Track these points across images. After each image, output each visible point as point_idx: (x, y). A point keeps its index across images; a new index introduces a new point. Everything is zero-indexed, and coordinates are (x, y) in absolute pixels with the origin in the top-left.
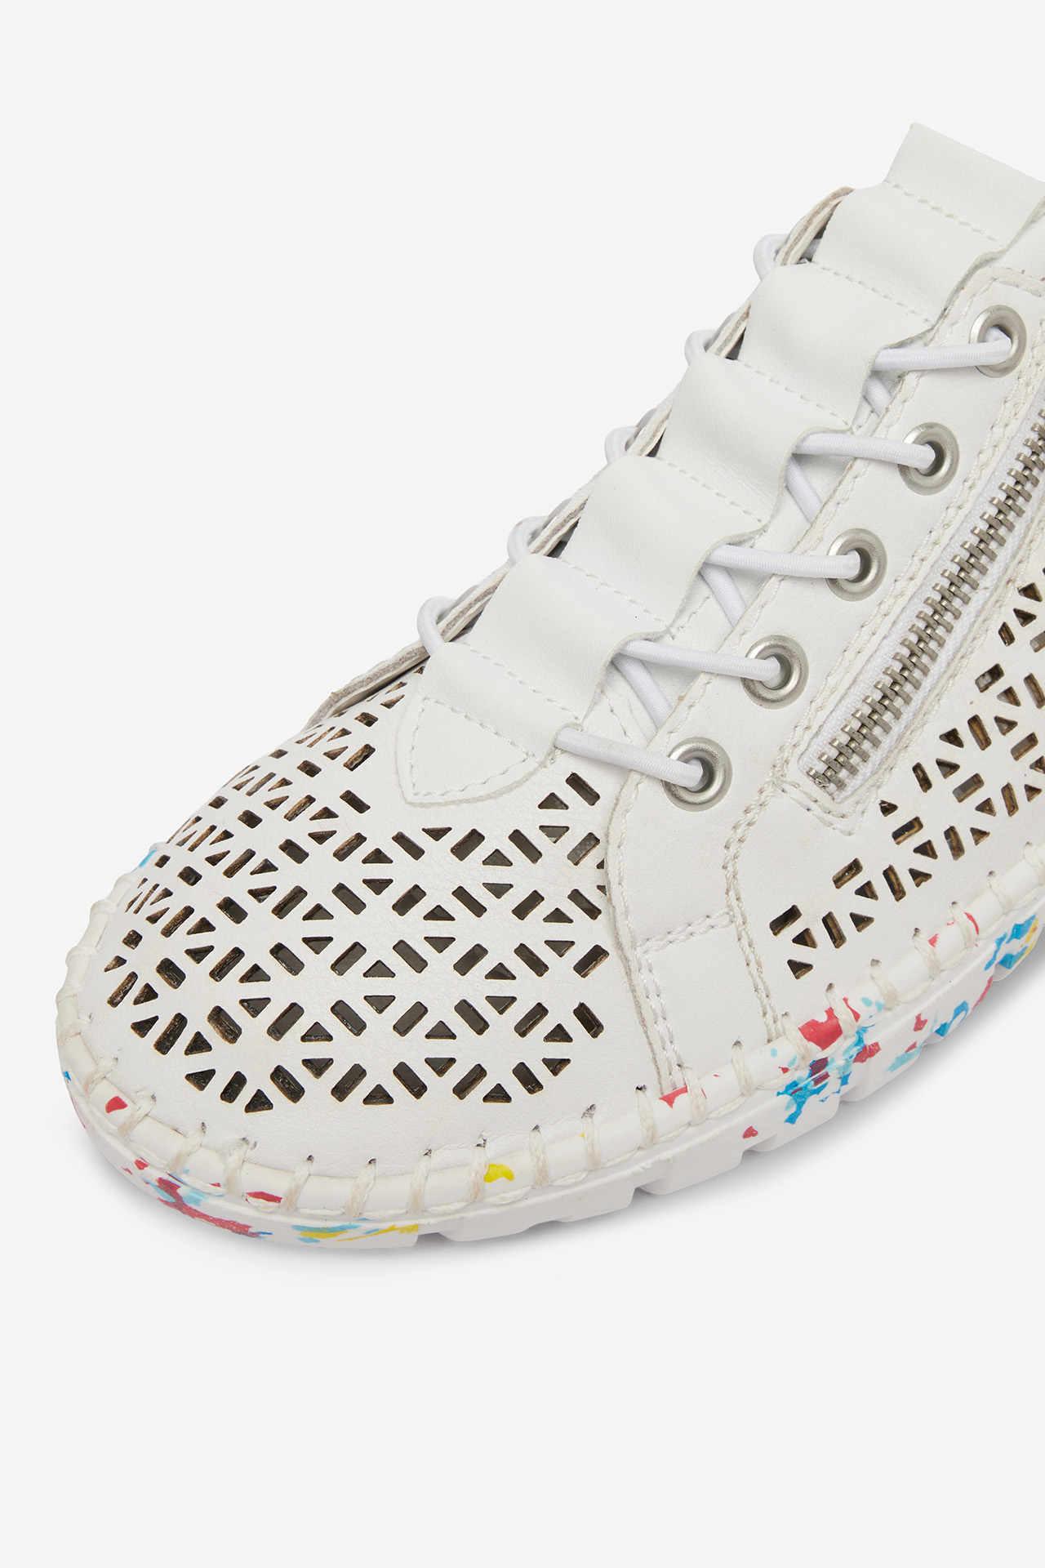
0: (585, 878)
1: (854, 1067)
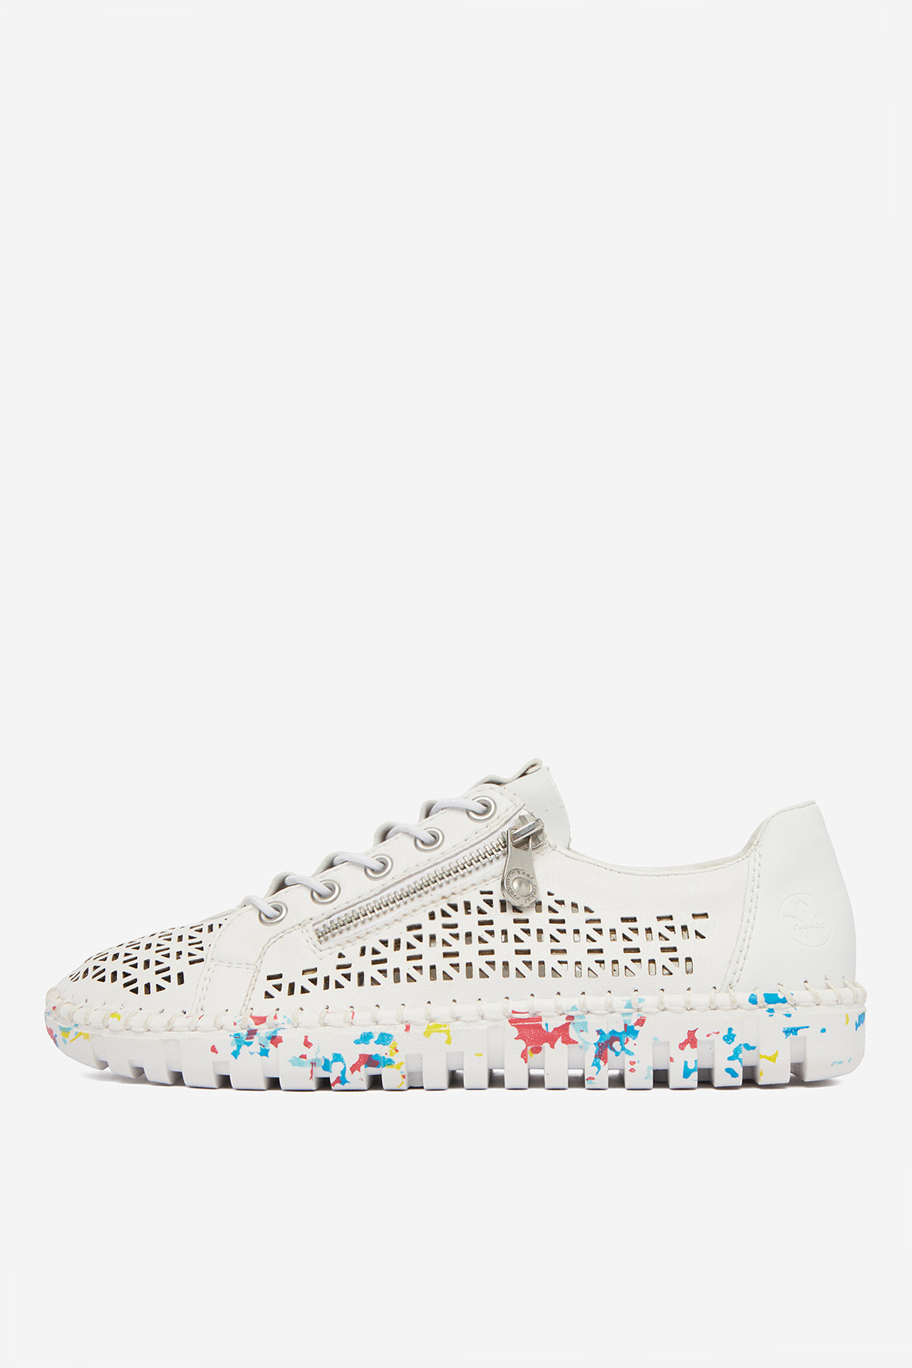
1: (271, 1047)
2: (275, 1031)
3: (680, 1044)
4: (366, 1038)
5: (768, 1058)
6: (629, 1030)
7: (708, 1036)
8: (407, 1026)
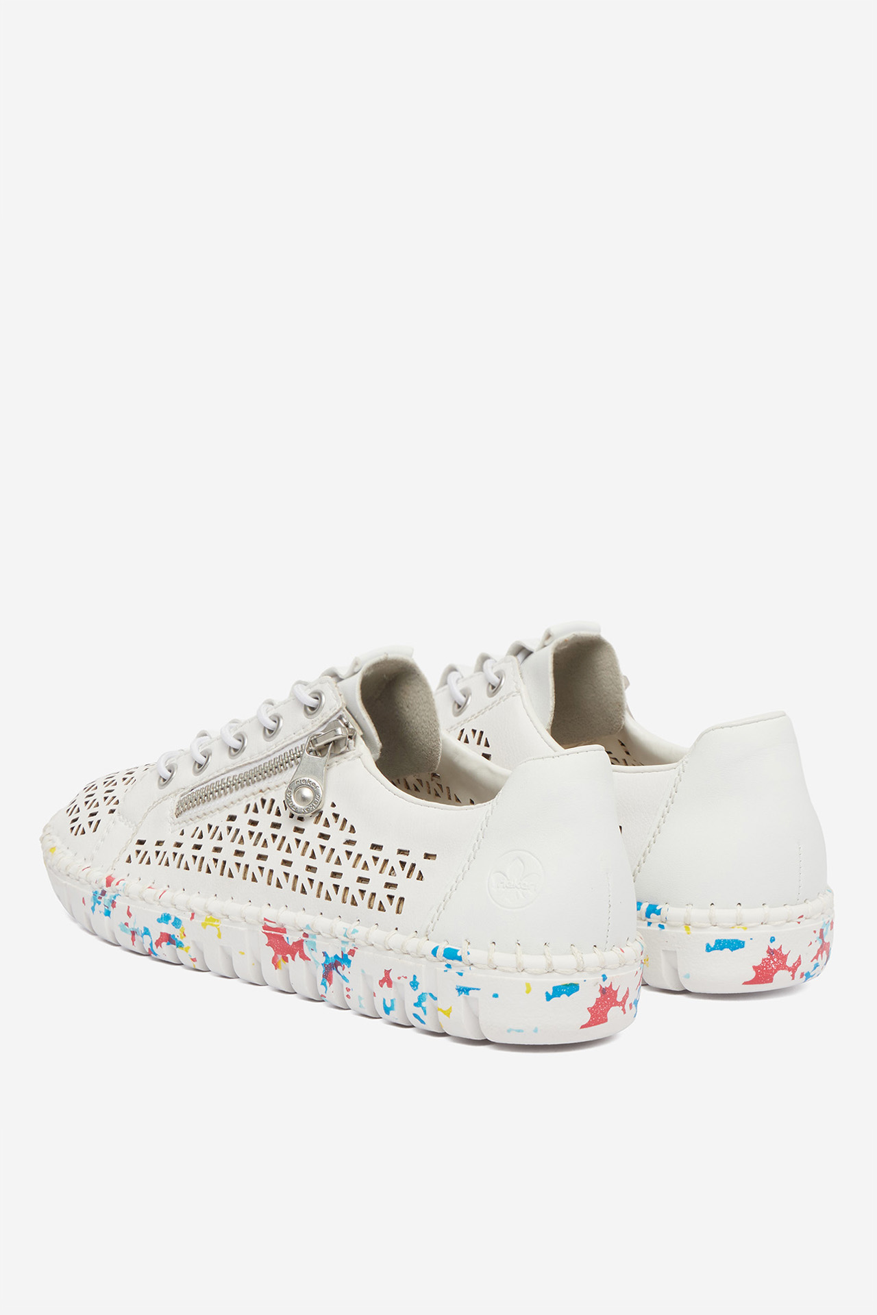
1: (111, 909)
2: (115, 897)
3: (380, 981)
4: (165, 918)
5: (443, 1011)
6: (346, 958)
7: (399, 978)
8: (193, 914)
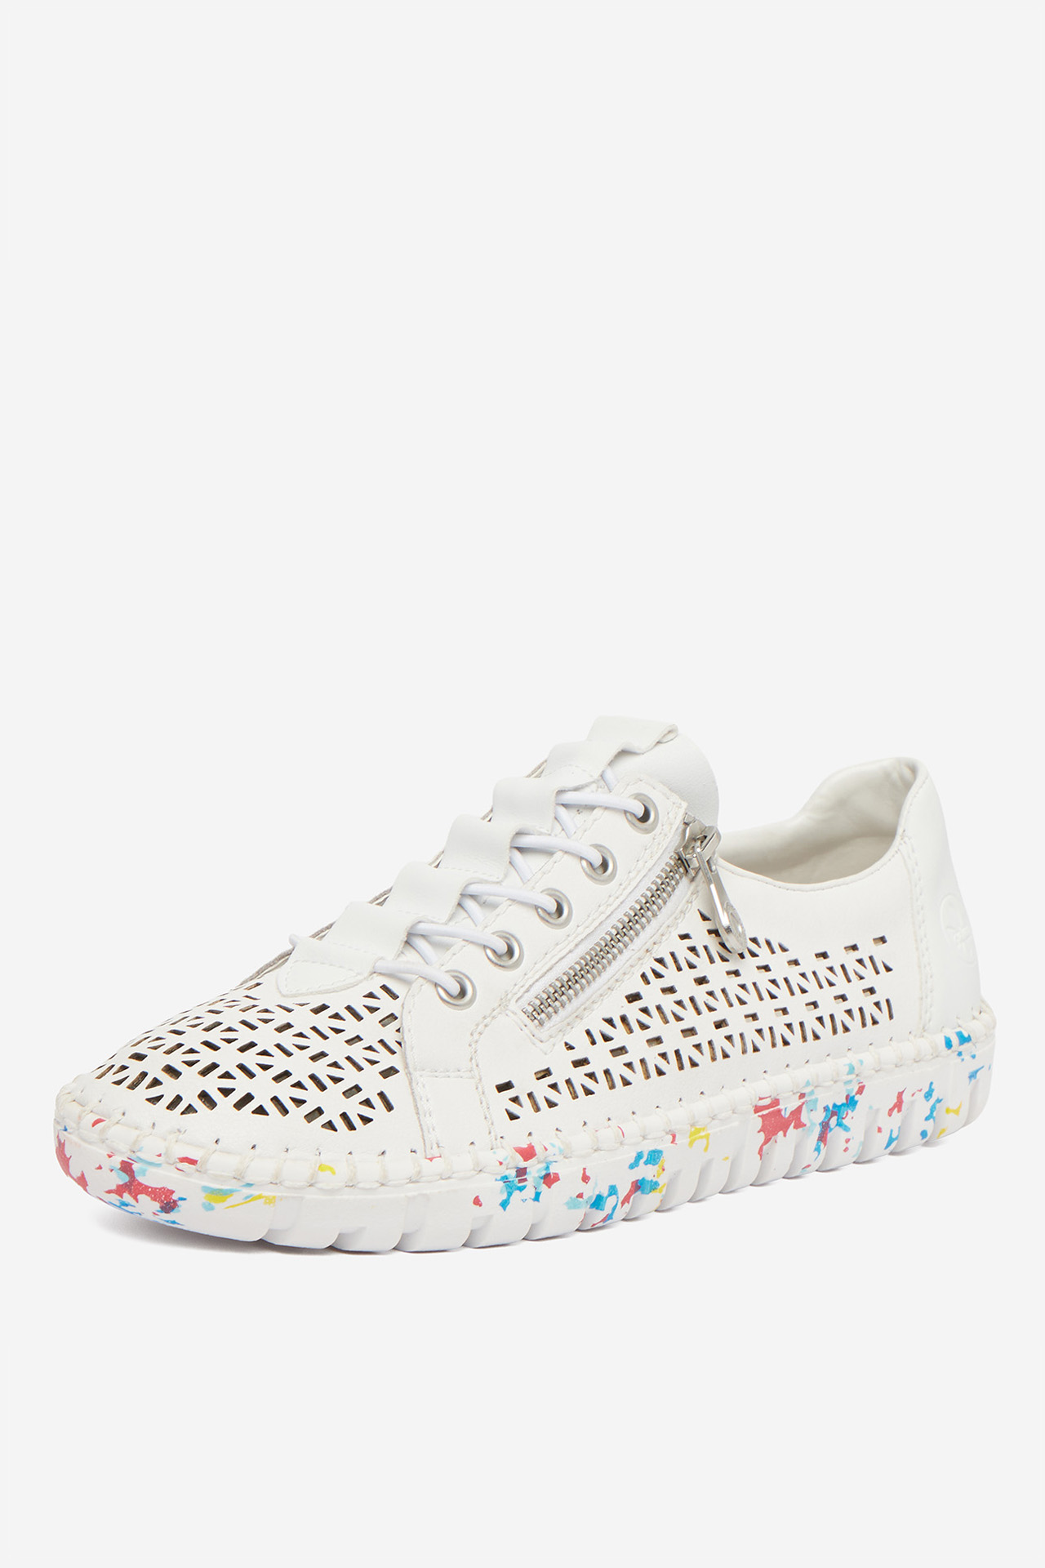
0: (389, 1034)
1: (543, 1188)
2: (548, 1168)
3: (890, 1110)
4: (637, 1160)
5: (953, 1111)
6: (851, 1102)
7: (913, 1095)
8: (674, 1136)
